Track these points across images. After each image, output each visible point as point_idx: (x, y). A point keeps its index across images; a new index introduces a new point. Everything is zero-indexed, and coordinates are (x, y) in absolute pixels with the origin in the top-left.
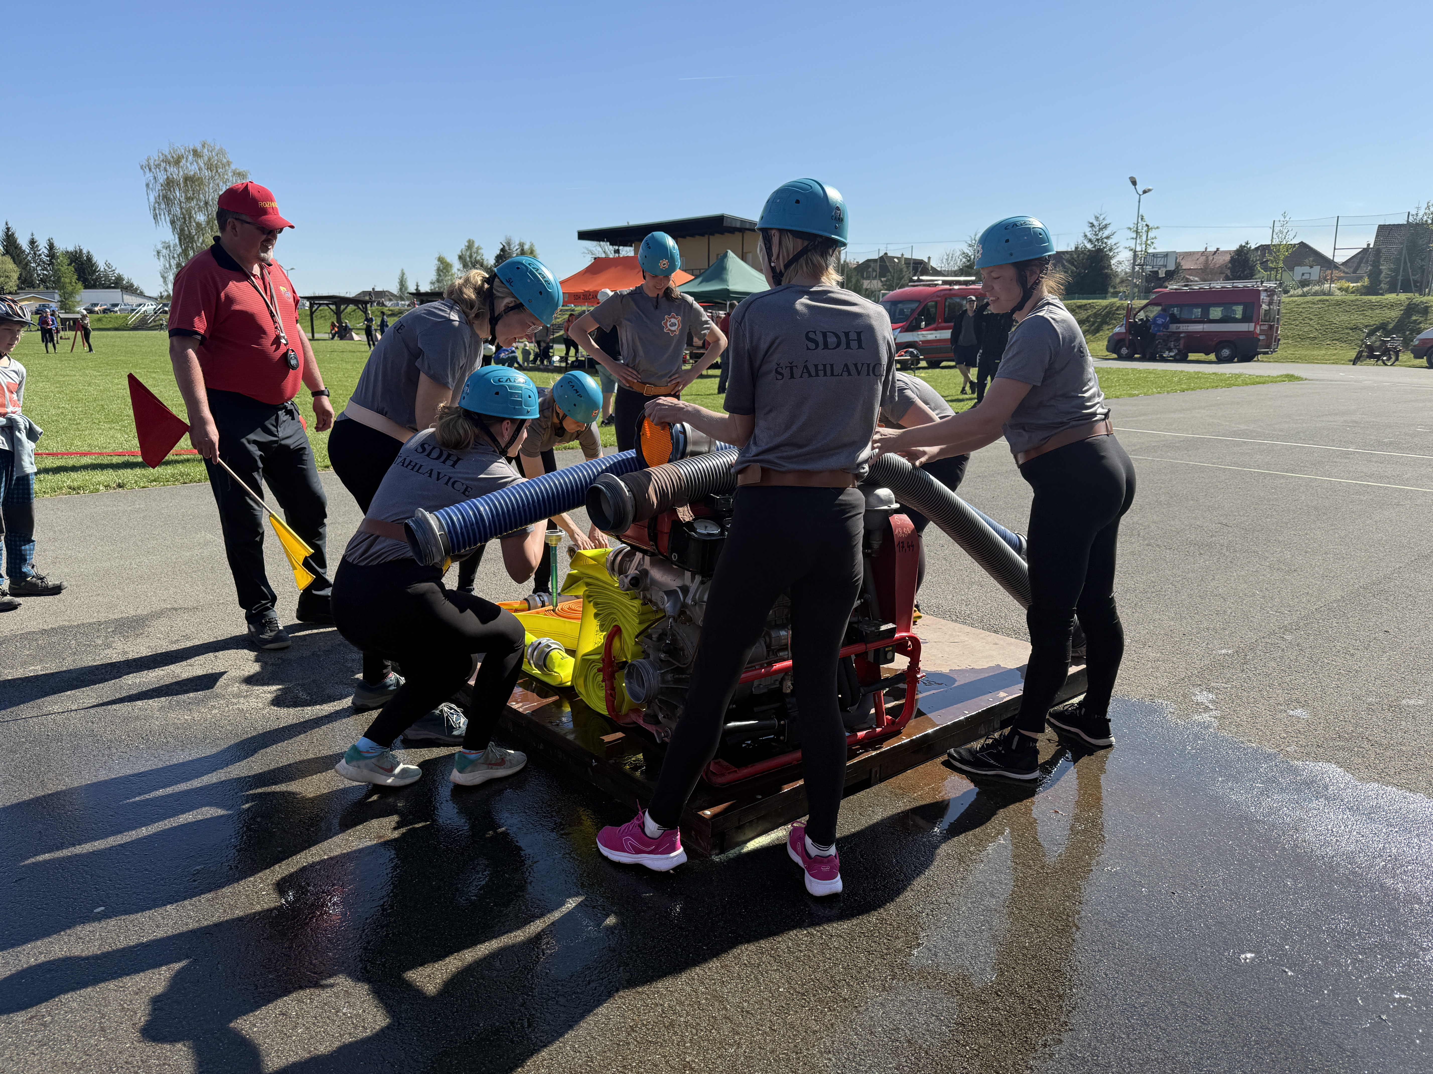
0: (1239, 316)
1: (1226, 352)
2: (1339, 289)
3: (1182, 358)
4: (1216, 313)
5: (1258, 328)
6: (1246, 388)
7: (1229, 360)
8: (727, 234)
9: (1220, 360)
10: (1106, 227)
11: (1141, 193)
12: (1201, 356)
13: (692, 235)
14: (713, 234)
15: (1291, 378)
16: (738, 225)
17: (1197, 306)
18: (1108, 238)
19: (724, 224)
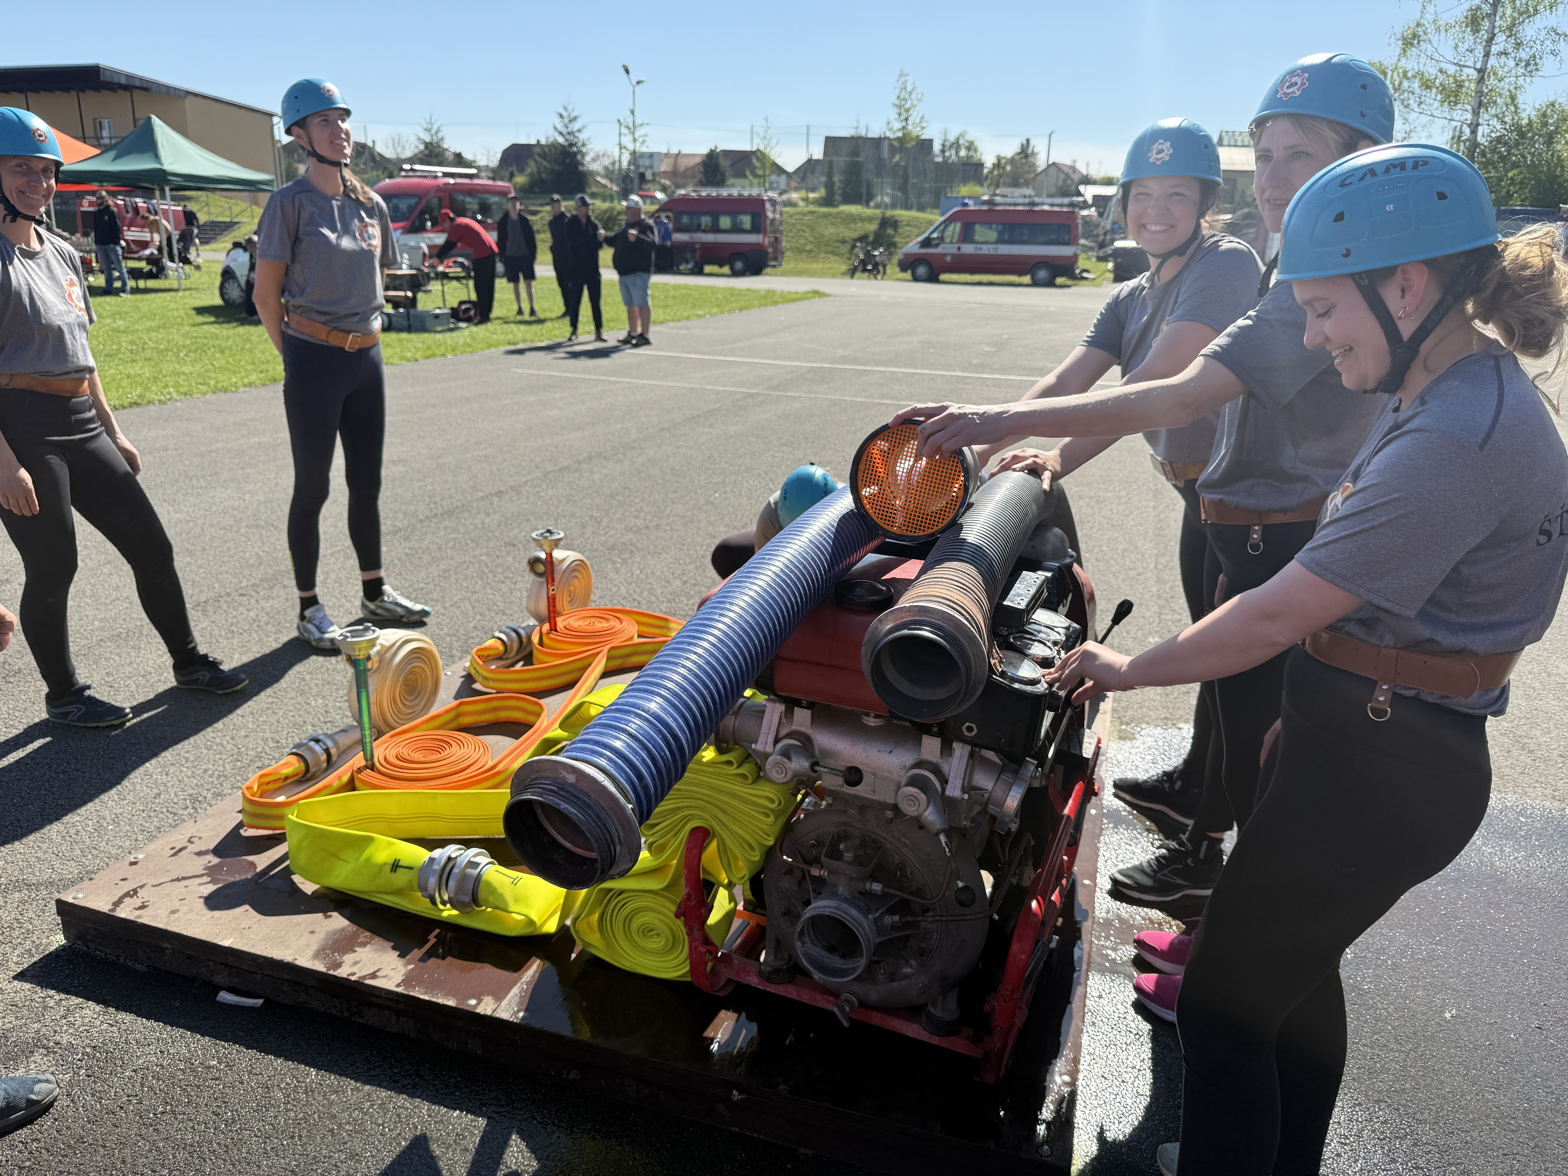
0: (748, 226)
1: (739, 265)
2: (803, 199)
3: (698, 271)
4: (725, 222)
5: (766, 239)
8: (105, 93)
9: (735, 274)
10: (575, 118)
11: (634, 83)
12: (714, 269)
13: (50, 90)
14: (82, 90)
15: (817, 293)
16: (123, 81)
17: (706, 213)
18: (579, 131)
19: (102, 78)
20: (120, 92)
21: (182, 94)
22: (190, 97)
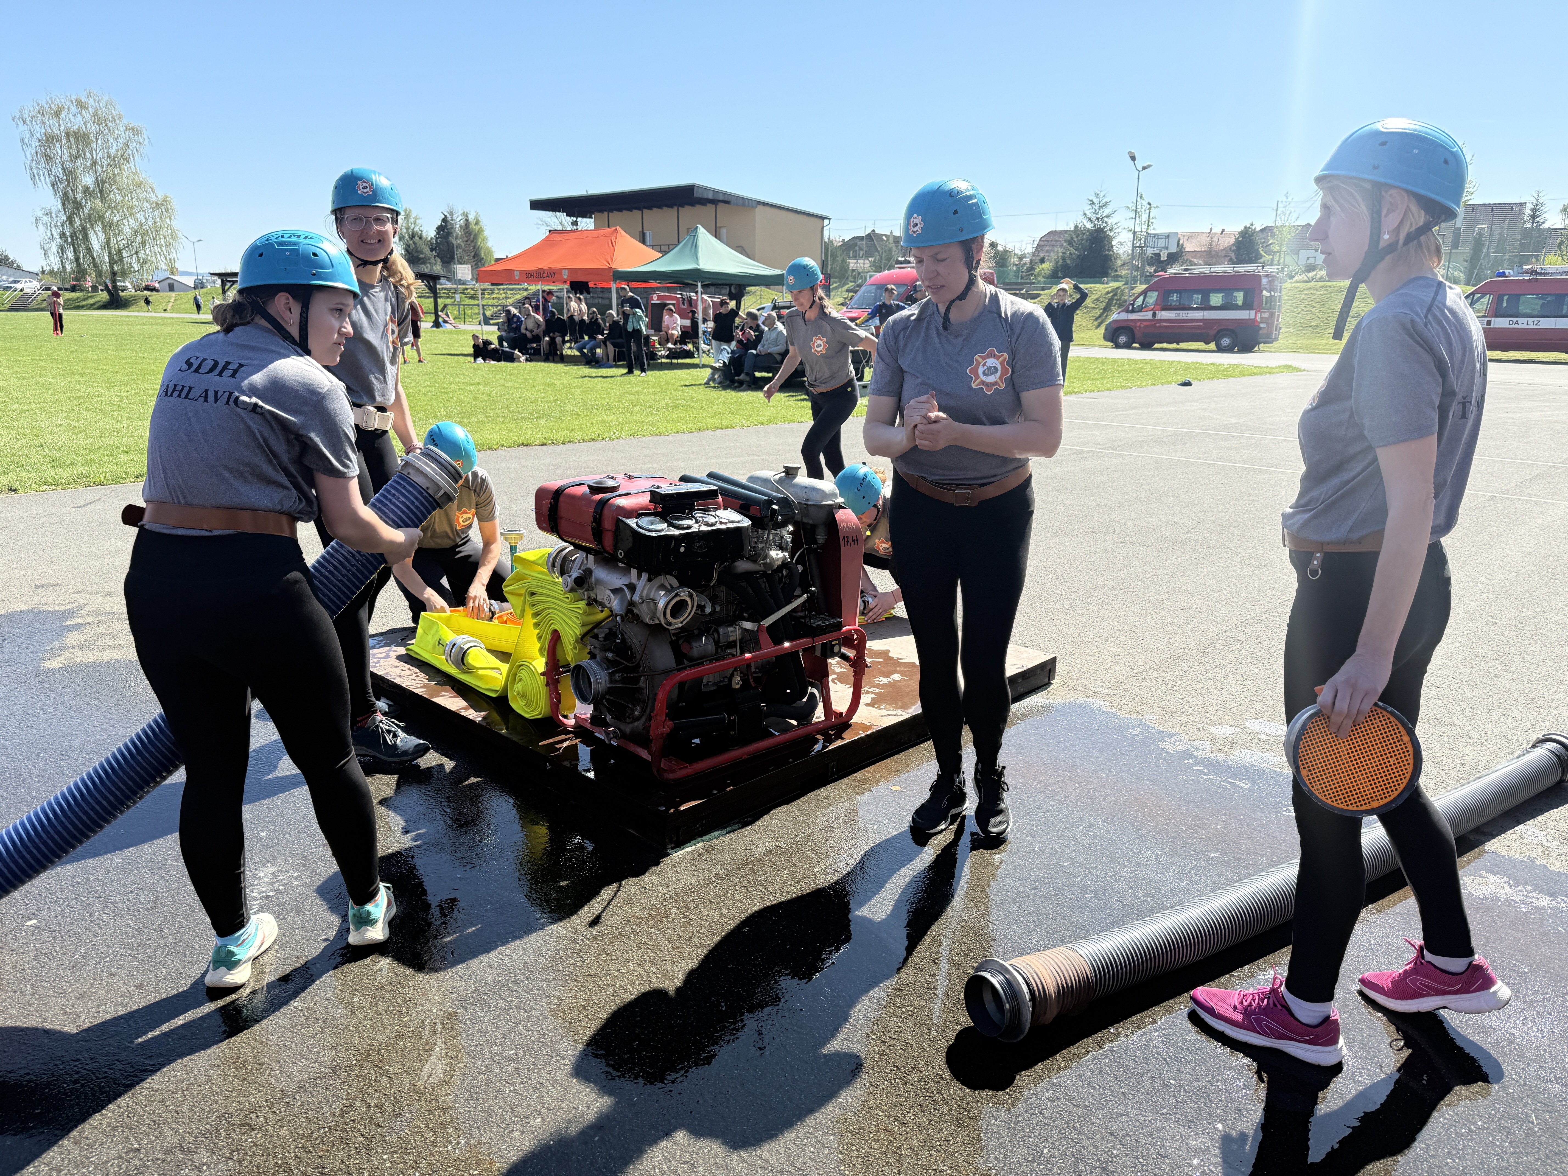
0: (1240, 303)
1: (1226, 341)
4: (1216, 299)
5: (1259, 315)
6: (1244, 380)
7: (1229, 350)
8: (698, 207)
9: (1220, 349)
10: (1106, 204)
11: (1140, 170)
12: (1201, 345)
13: (660, 207)
14: (682, 206)
15: (1288, 369)
16: (710, 196)
17: (1197, 292)
18: (1108, 216)
19: (695, 195)
20: (709, 205)
21: (754, 204)
22: (760, 207)
